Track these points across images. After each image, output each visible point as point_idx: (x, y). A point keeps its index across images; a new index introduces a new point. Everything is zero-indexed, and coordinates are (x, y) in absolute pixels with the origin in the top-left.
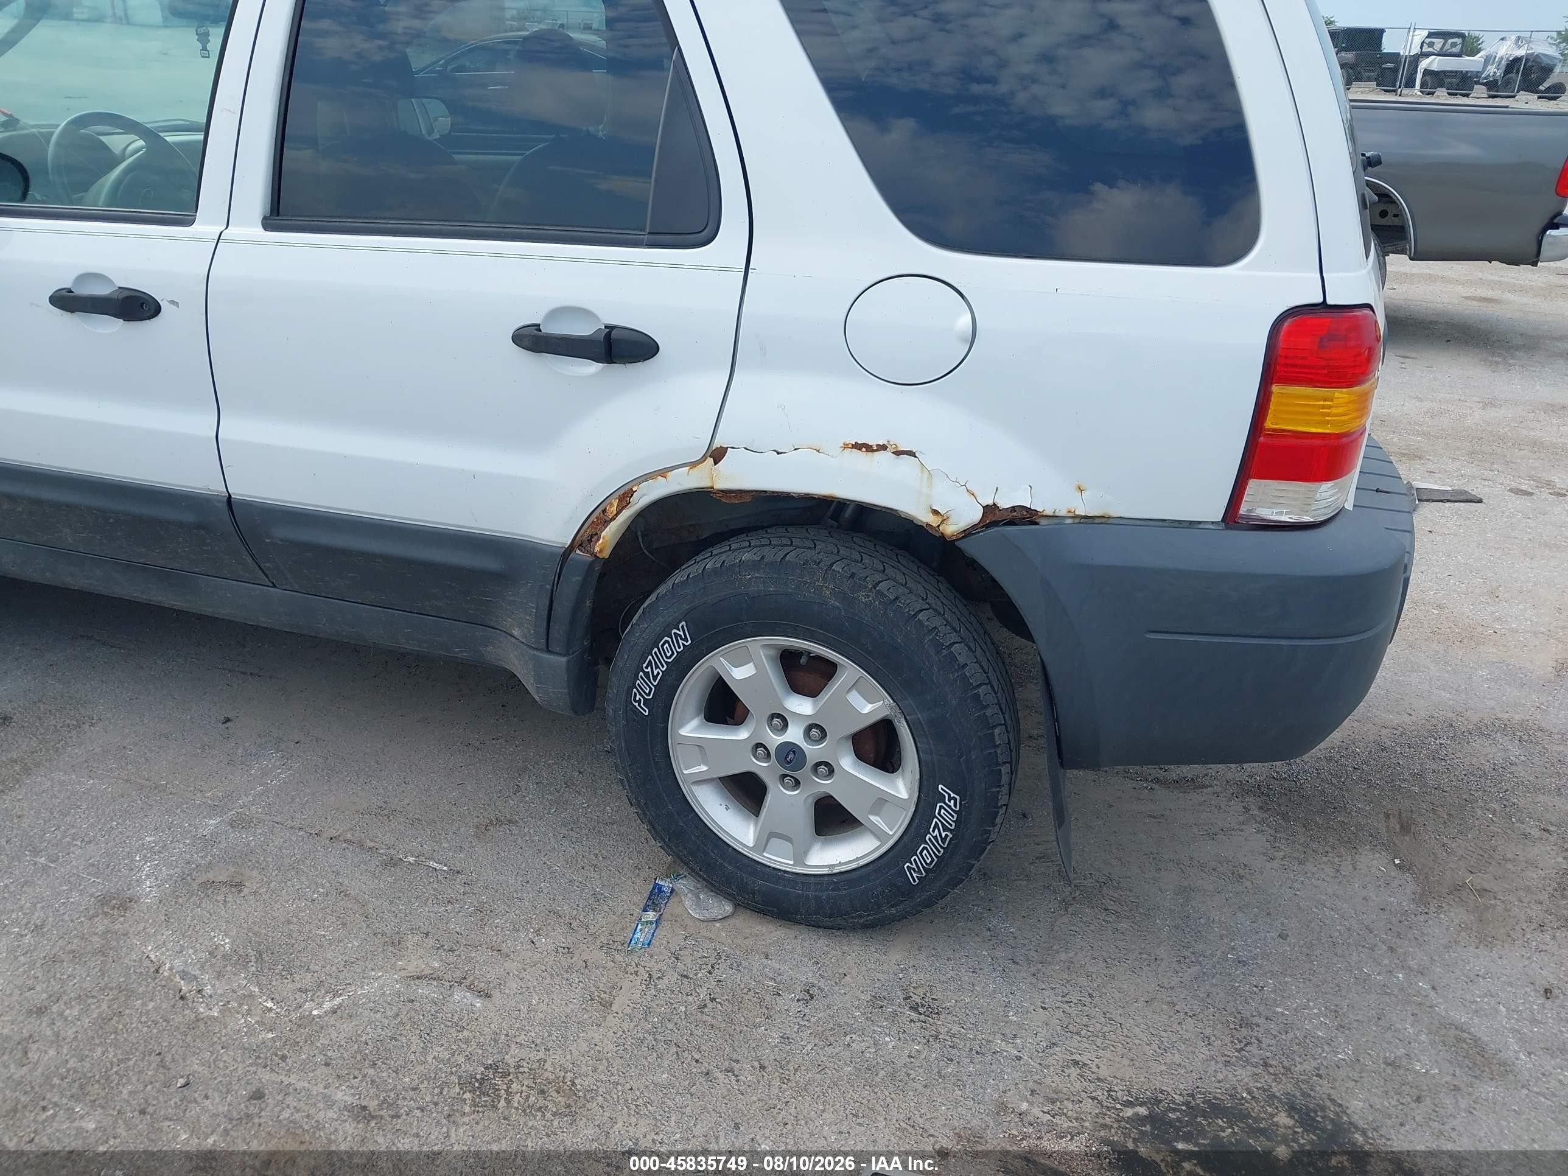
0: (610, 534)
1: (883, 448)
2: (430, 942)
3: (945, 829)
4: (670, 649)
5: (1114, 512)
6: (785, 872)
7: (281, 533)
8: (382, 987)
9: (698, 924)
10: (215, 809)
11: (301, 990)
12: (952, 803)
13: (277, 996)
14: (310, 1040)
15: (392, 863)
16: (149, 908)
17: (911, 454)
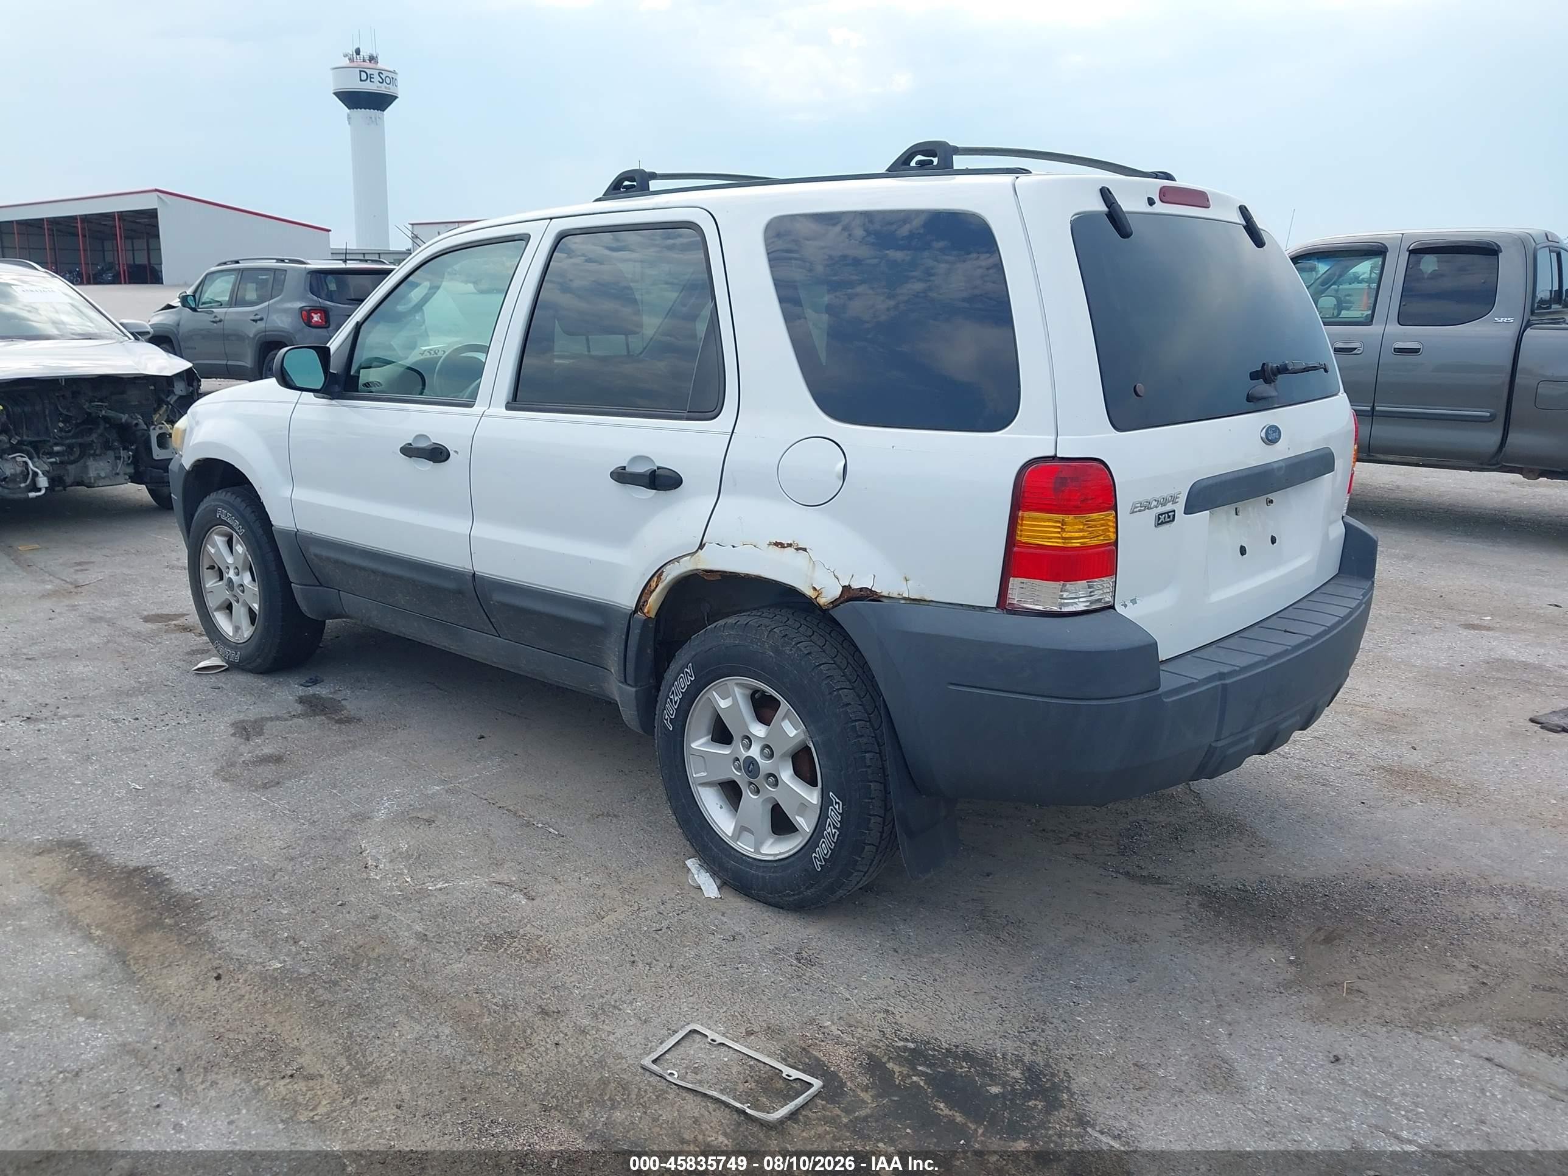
0: (654, 601)
1: (790, 545)
2: (519, 867)
3: (835, 827)
4: (684, 682)
5: (928, 597)
6: (748, 857)
7: (498, 597)
8: (474, 884)
9: (692, 889)
10: (443, 782)
11: (429, 876)
12: (837, 807)
13: (414, 877)
14: (418, 900)
15: (528, 824)
16: (377, 823)
17: (805, 550)
